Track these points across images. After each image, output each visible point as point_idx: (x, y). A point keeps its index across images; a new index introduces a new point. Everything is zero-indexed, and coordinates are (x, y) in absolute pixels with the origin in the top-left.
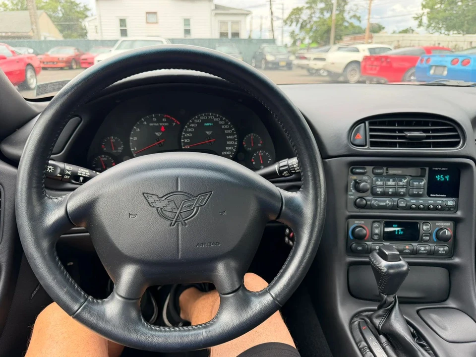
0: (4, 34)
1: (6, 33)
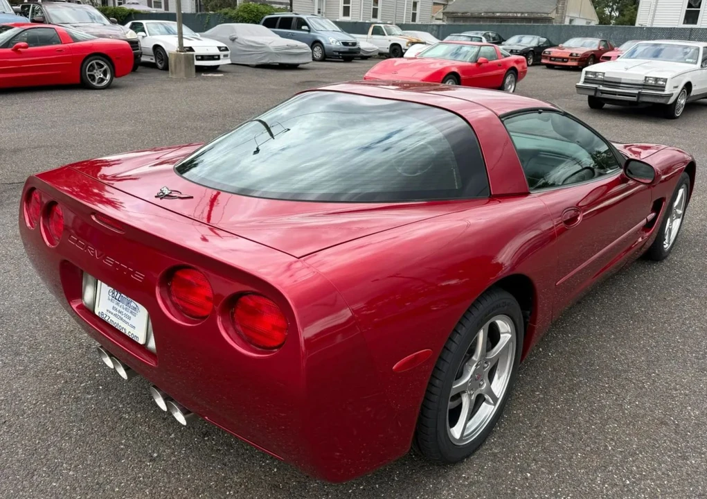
0: (519, 15)
1: (522, 13)
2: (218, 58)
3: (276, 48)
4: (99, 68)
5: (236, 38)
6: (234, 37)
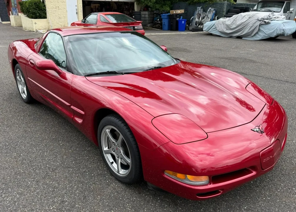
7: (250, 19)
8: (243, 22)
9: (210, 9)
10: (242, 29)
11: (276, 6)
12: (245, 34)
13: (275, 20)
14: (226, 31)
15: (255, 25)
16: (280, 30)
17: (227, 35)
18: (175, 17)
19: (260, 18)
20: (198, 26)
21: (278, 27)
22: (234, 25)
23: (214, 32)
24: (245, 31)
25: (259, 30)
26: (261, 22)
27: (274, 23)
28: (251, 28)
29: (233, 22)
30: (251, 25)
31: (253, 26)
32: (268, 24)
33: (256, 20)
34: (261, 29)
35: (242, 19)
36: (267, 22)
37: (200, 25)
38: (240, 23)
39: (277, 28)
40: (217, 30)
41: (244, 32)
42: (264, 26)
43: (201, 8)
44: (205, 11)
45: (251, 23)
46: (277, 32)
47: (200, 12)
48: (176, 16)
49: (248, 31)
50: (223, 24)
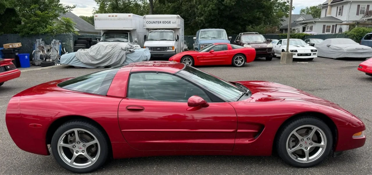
2: (310, 55)
3: (348, 50)
4: (240, 59)
5: (330, 46)
6: (329, 45)
7: (114, 49)
8: (108, 52)
9: (55, 41)
10: (109, 59)
11: (122, 36)
12: (114, 63)
13: (136, 49)
14: (92, 62)
15: (121, 54)
16: (145, 56)
17: (93, 66)
18: (13, 52)
19: (124, 47)
20: (45, 60)
21: (142, 54)
22: (99, 56)
23: (76, 64)
24: (114, 61)
25: (126, 58)
26: (127, 51)
27: (138, 51)
28: (118, 57)
29: (97, 53)
30: (117, 55)
31: (119, 55)
32: (133, 52)
33: (120, 49)
34: (128, 57)
35: (105, 49)
36: (132, 51)
37: (47, 59)
38: (106, 54)
39: (141, 56)
40: (80, 61)
41: (112, 62)
42: (129, 54)
43: (42, 40)
44: (47, 43)
45: (116, 52)
46: (142, 59)
47: (41, 45)
48: (14, 50)
49: (116, 60)
50: (86, 56)
